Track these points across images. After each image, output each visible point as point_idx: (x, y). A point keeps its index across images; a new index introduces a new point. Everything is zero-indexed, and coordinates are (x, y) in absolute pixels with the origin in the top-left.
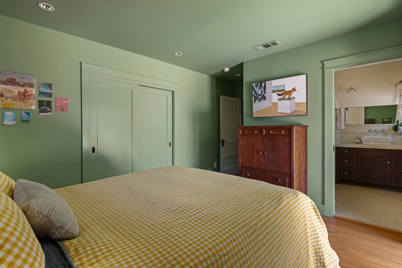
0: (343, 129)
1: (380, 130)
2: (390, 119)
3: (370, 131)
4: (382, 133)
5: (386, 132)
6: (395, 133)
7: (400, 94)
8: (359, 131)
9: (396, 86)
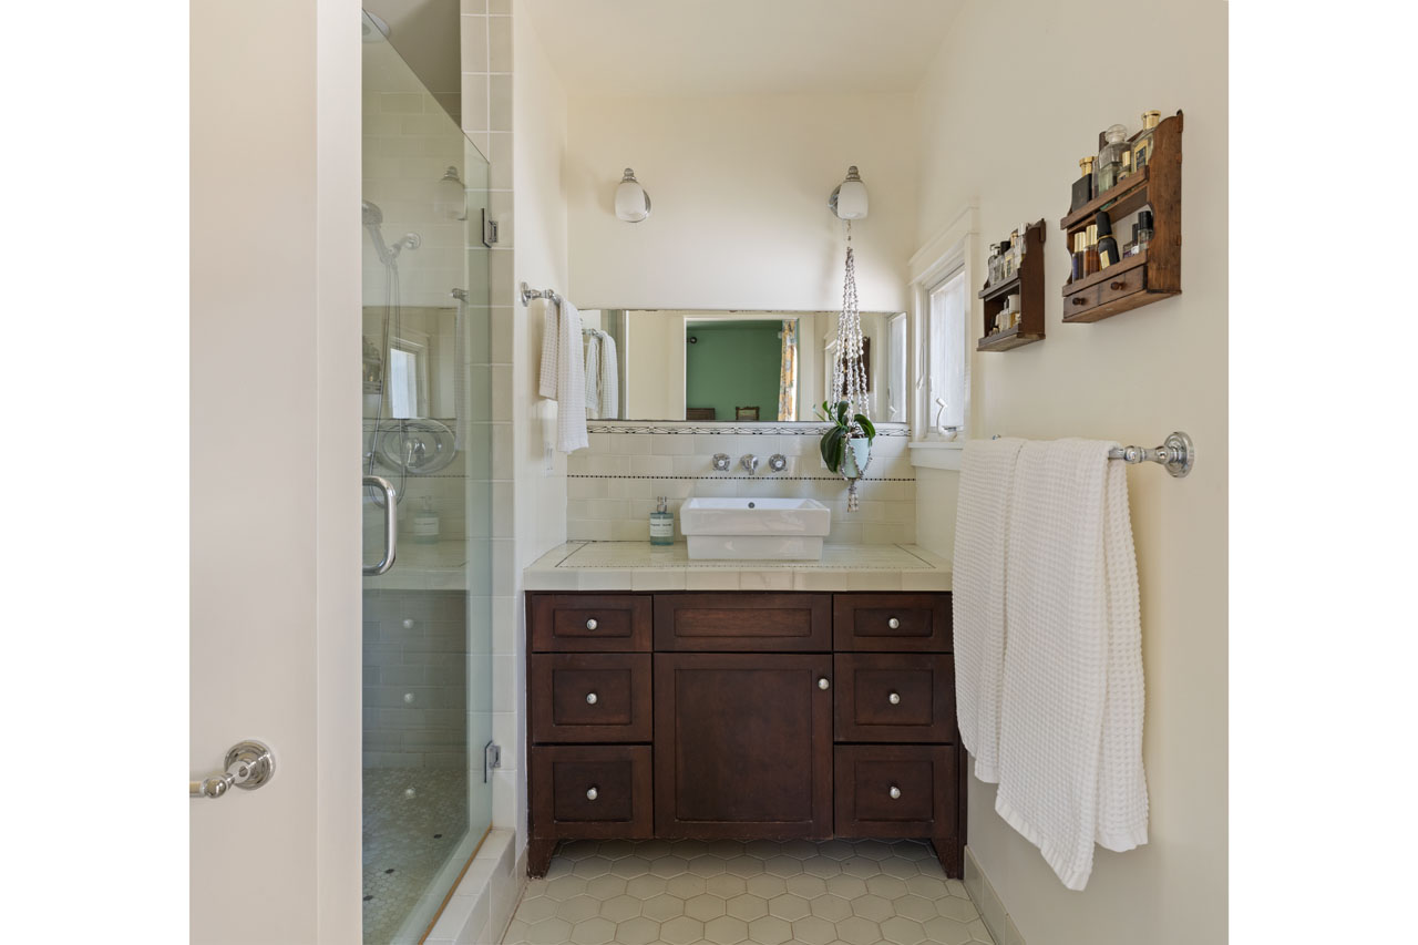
0: (581, 450)
1: (764, 460)
2: (757, 409)
3: (722, 463)
4: (779, 474)
5: (791, 472)
6: (831, 475)
7: (849, 251)
8: (666, 466)
9: (834, 201)
